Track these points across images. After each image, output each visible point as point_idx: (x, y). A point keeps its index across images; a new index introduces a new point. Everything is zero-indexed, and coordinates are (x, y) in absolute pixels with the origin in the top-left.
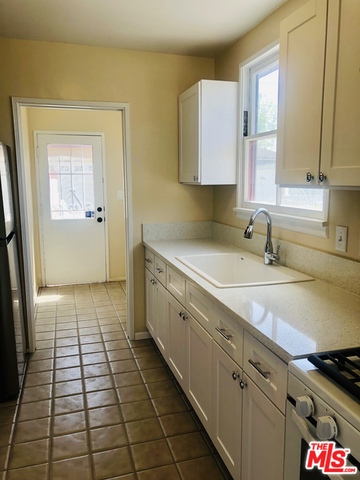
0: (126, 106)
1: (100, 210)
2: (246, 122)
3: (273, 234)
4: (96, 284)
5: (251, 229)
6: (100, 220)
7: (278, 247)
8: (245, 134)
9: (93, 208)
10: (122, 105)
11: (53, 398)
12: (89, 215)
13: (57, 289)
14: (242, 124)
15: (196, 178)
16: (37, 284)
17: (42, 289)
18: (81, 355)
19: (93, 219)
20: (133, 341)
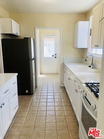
0: (61, 28)
1: (56, 55)
2: (91, 32)
3: (93, 61)
4: (54, 73)
5: (87, 59)
6: (55, 57)
7: (94, 64)
8: (90, 35)
9: (54, 54)
10: (60, 28)
11: (40, 96)
12: (53, 56)
13: (44, 74)
14: (90, 32)
15: (77, 46)
16: (40, 72)
17: (41, 74)
18: (48, 88)
19: (54, 57)
20: (60, 87)
